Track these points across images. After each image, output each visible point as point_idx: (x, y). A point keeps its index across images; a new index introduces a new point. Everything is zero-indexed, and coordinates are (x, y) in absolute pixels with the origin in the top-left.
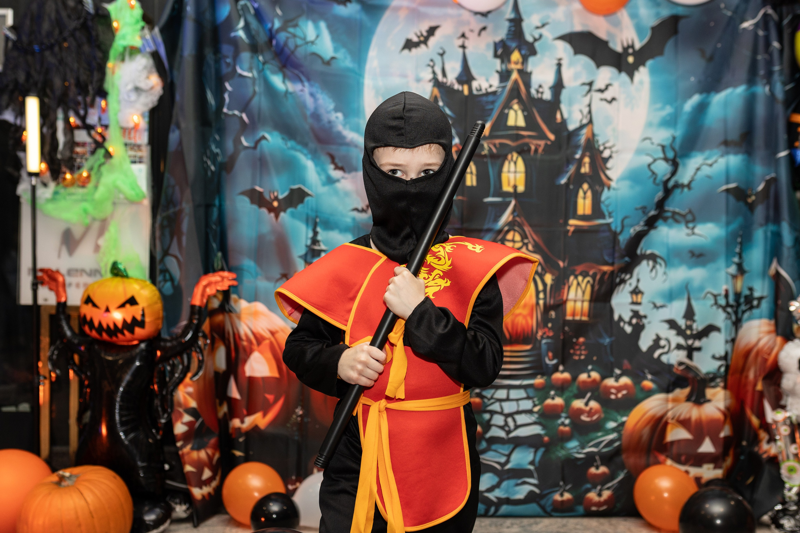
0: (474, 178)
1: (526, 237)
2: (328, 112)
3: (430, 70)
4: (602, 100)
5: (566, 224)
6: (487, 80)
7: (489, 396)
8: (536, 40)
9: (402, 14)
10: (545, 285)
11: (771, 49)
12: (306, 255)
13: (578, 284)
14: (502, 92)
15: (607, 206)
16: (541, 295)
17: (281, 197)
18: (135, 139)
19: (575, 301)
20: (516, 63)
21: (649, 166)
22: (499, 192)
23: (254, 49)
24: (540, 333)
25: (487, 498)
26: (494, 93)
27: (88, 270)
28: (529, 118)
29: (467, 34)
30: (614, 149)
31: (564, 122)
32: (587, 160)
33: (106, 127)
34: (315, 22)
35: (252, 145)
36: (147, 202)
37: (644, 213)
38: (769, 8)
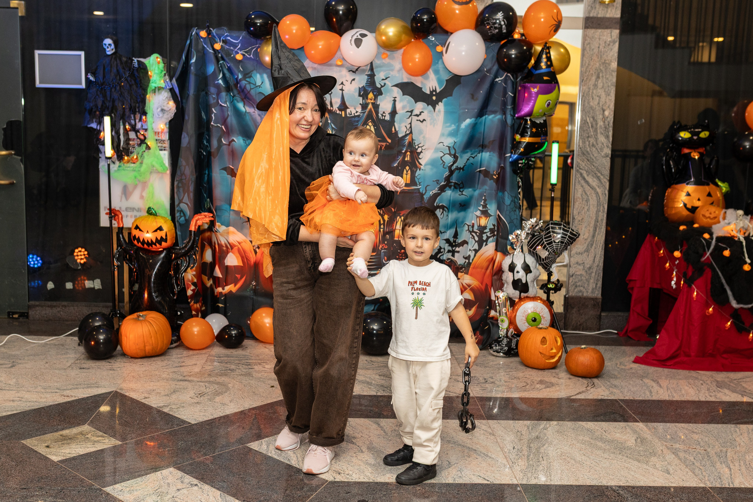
4: (417, 120)
6: (355, 109)
8: (382, 86)
11: (508, 96)
14: (363, 115)
15: (419, 179)
16: (382, 227)
18: (161, 136)
20: (371, 99)
21: (441, 157)
23: (228, 89)
24: (381, 247)
26: (359, 116)
27: (137, 209)
29: (344, 83)
30: (423, 148)
31: (396, 132)
32: (408, 153)
33: (146, 130)
34: (261, 74)
35: (228, 143)
36: (168, 172)
37: (437, 183)
38: (508, 73)
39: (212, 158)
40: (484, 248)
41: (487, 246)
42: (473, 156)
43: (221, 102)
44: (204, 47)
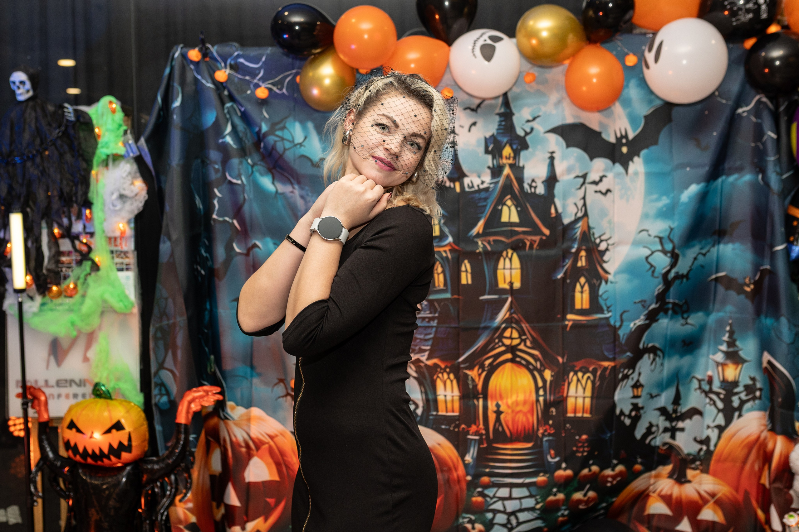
0: (469, 276)
1: (525, 334)
4: (596, 192)
5: (564, 318)
6: (479, 177)
7: (491, 495)
8: (527, 134)
10: (544, 381)
11: (765, 138)
13: (578, 380)
14: (495, 188)
15: (606, 300)
16: (541, 392)
18: (121, 245)
19: (576, 398)
20: (508, 158)
21: (647, 258)
22: (495, 289)
23: (243, 153)
24: (541, 431)
26: (487, 190)
27: (77, 381)
28: (522, 214)
30: (609, 242)
31: (559, 216)
32: (583, 253)
33: (92, 234)
34: (303, 123)
35: (245, 252)
36: (136, 310)
37: (644, 306)
38: (762, 95)
39: (216, 280)
40: (736, 423)
41: (741, 419)
42: (704, 251)
43: (230, 175)
44: (196, 80)
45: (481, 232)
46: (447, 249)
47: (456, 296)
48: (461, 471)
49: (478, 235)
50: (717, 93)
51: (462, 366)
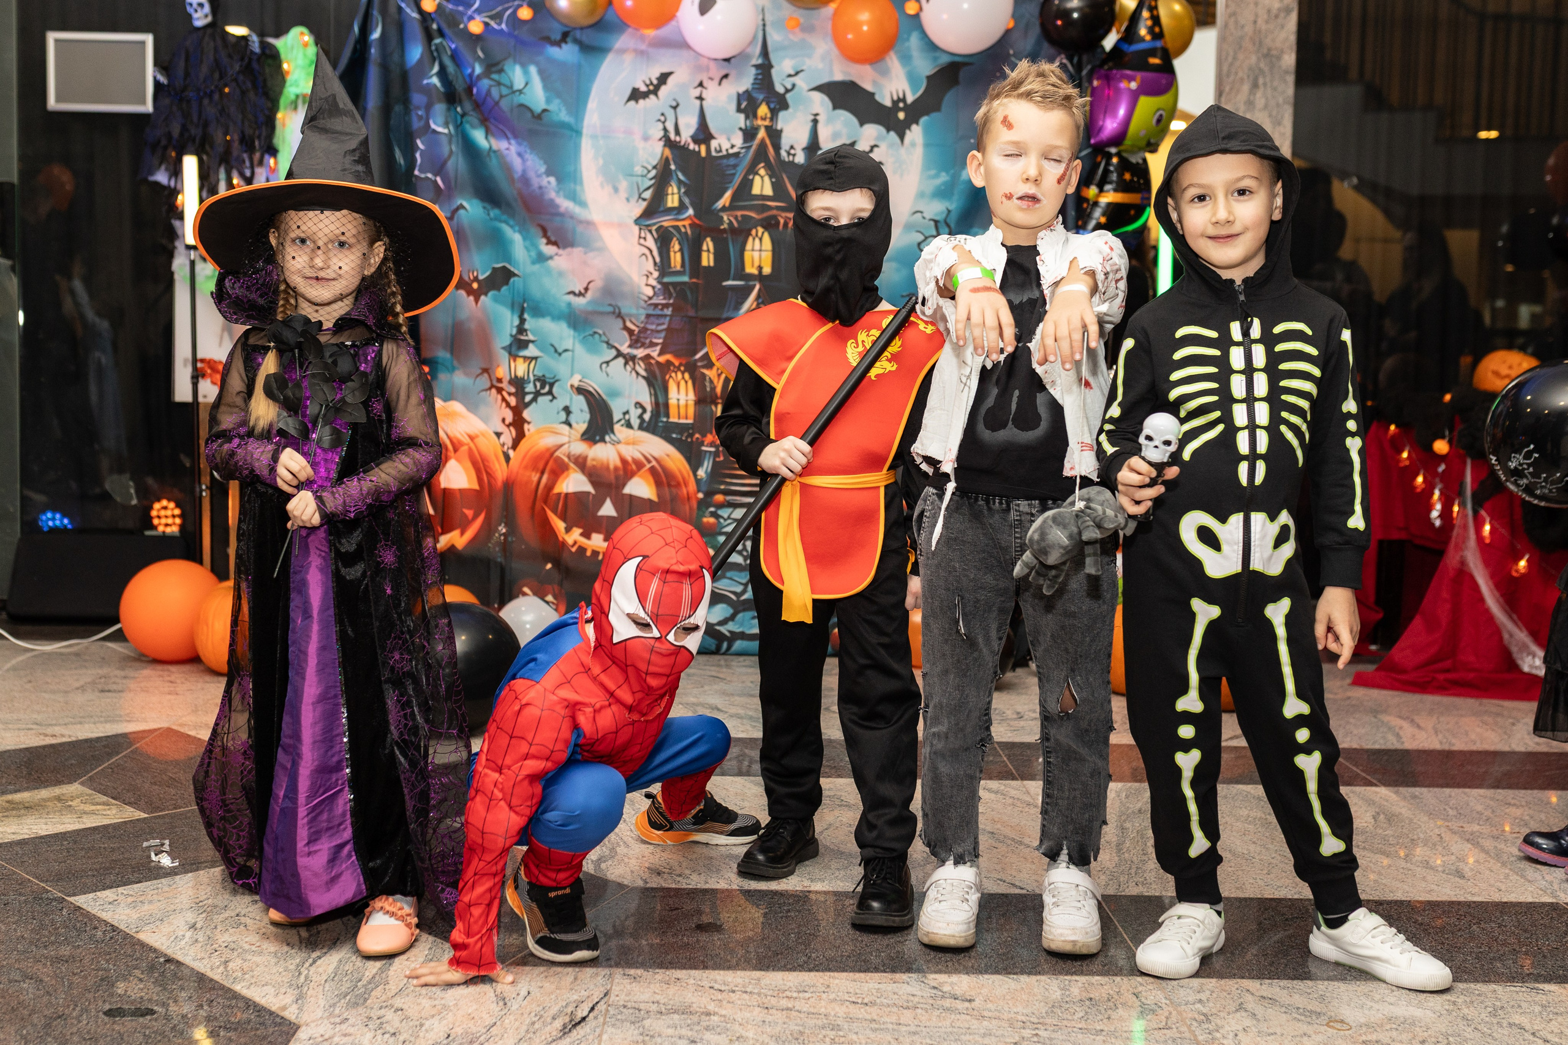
0: (712, 257)
2: (539, 176)
3: (661, 126)
6: (729, 139)
7: (726, 516)
8: (787, 91)
9: (628, 58)
12: (511, 345)
14: (747, 152)
17: (481, 277)
20: (764, 119)
21: (919, 244)
22: (741, 275)
23: (451, 97)
25: (719, 631)
26: (737, 155)
28: (777, 186)
29: (705, 84)
34: (524, 66)
38: (1062, 56)
43: (435, 123)
44: (400, 9)
45: (727, 204)
46: (687, 223)
47: (694, 280)
48: (692, 486)
49: (724, 209)
50: (1011, 52)
51: (699, 364)
